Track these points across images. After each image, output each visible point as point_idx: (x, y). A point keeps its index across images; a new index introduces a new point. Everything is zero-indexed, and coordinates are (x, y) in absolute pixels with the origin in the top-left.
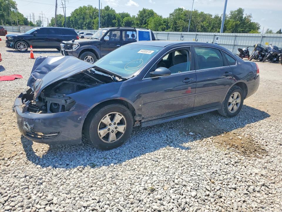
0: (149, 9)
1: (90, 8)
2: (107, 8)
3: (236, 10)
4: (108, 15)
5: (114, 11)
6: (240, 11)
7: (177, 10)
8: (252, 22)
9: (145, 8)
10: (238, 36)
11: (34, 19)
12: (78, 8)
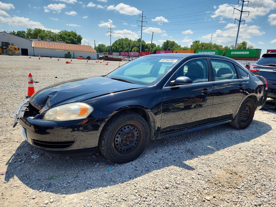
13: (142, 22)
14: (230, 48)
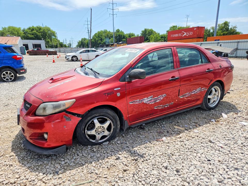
0: (150, 29)
1: (105, 32)
2: (118, 31)
3: (223, 23)
4: (119, 35)
5: (123, 32)
6: (226, 24)
7: (172, 27)
8: (237, 31)
9: (146, 28)
10: (240, 42)
11: (66, 43)
12: (97, 32)
13: (113, 9)
14: (210, 30)
